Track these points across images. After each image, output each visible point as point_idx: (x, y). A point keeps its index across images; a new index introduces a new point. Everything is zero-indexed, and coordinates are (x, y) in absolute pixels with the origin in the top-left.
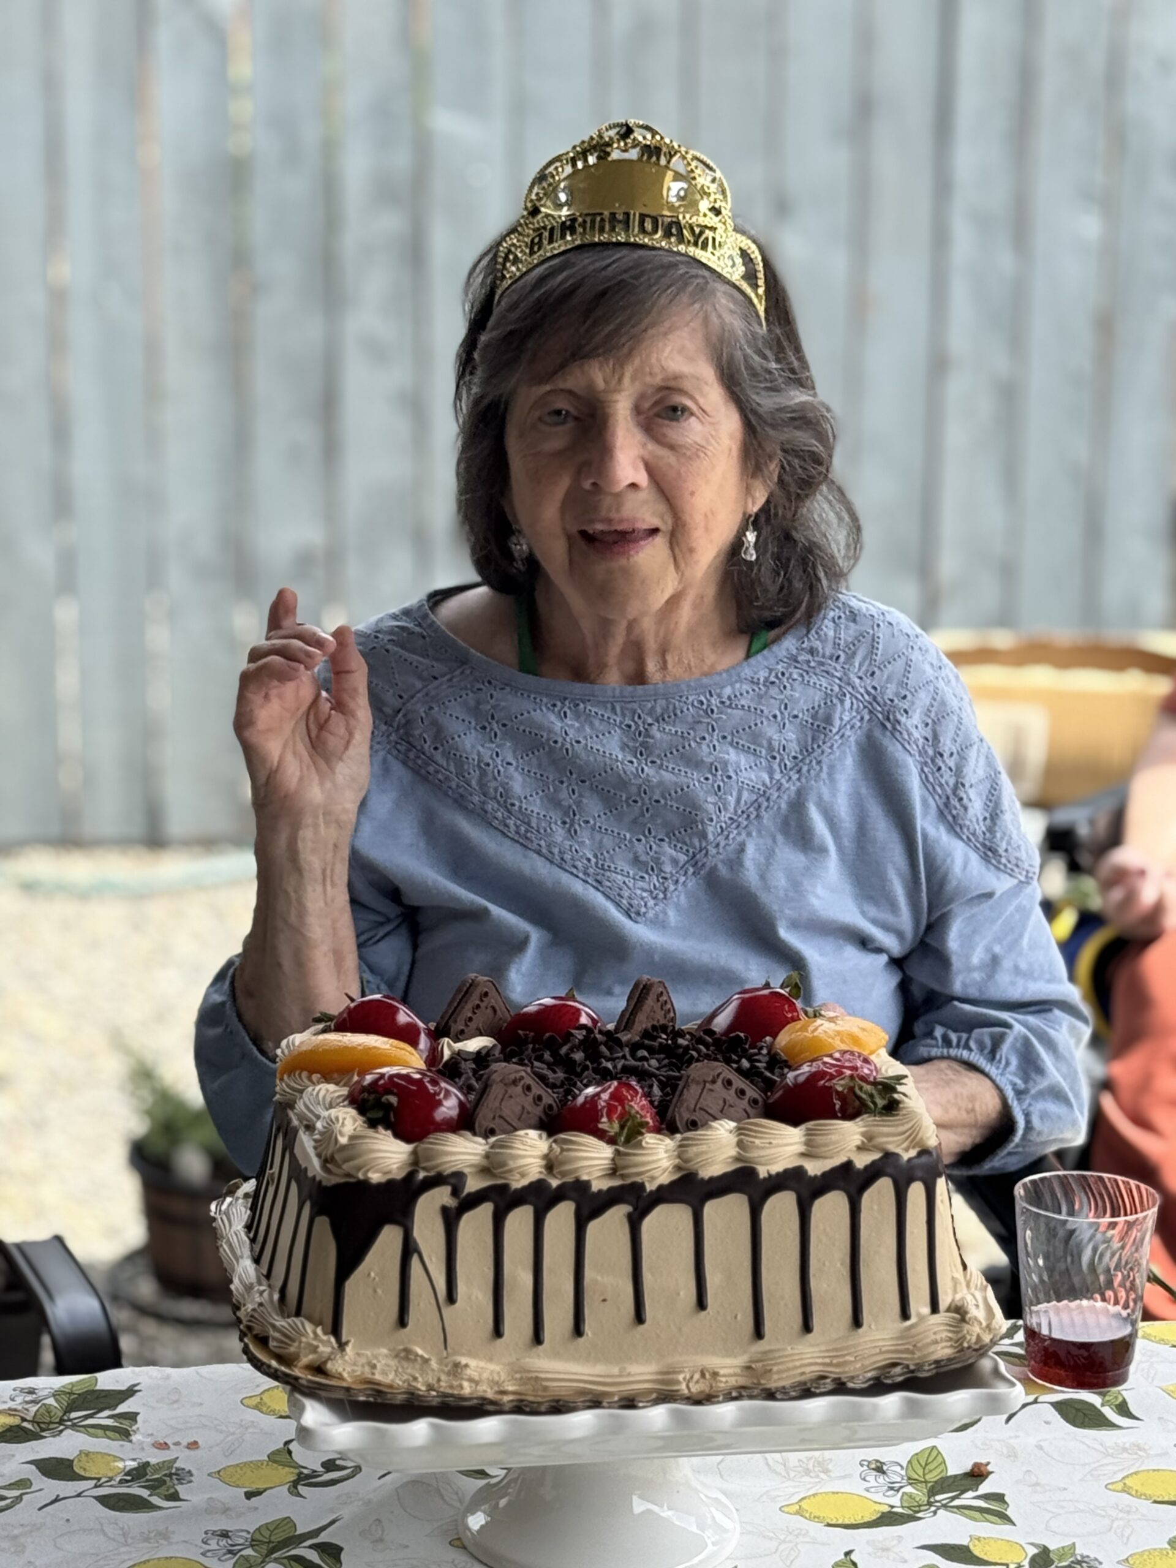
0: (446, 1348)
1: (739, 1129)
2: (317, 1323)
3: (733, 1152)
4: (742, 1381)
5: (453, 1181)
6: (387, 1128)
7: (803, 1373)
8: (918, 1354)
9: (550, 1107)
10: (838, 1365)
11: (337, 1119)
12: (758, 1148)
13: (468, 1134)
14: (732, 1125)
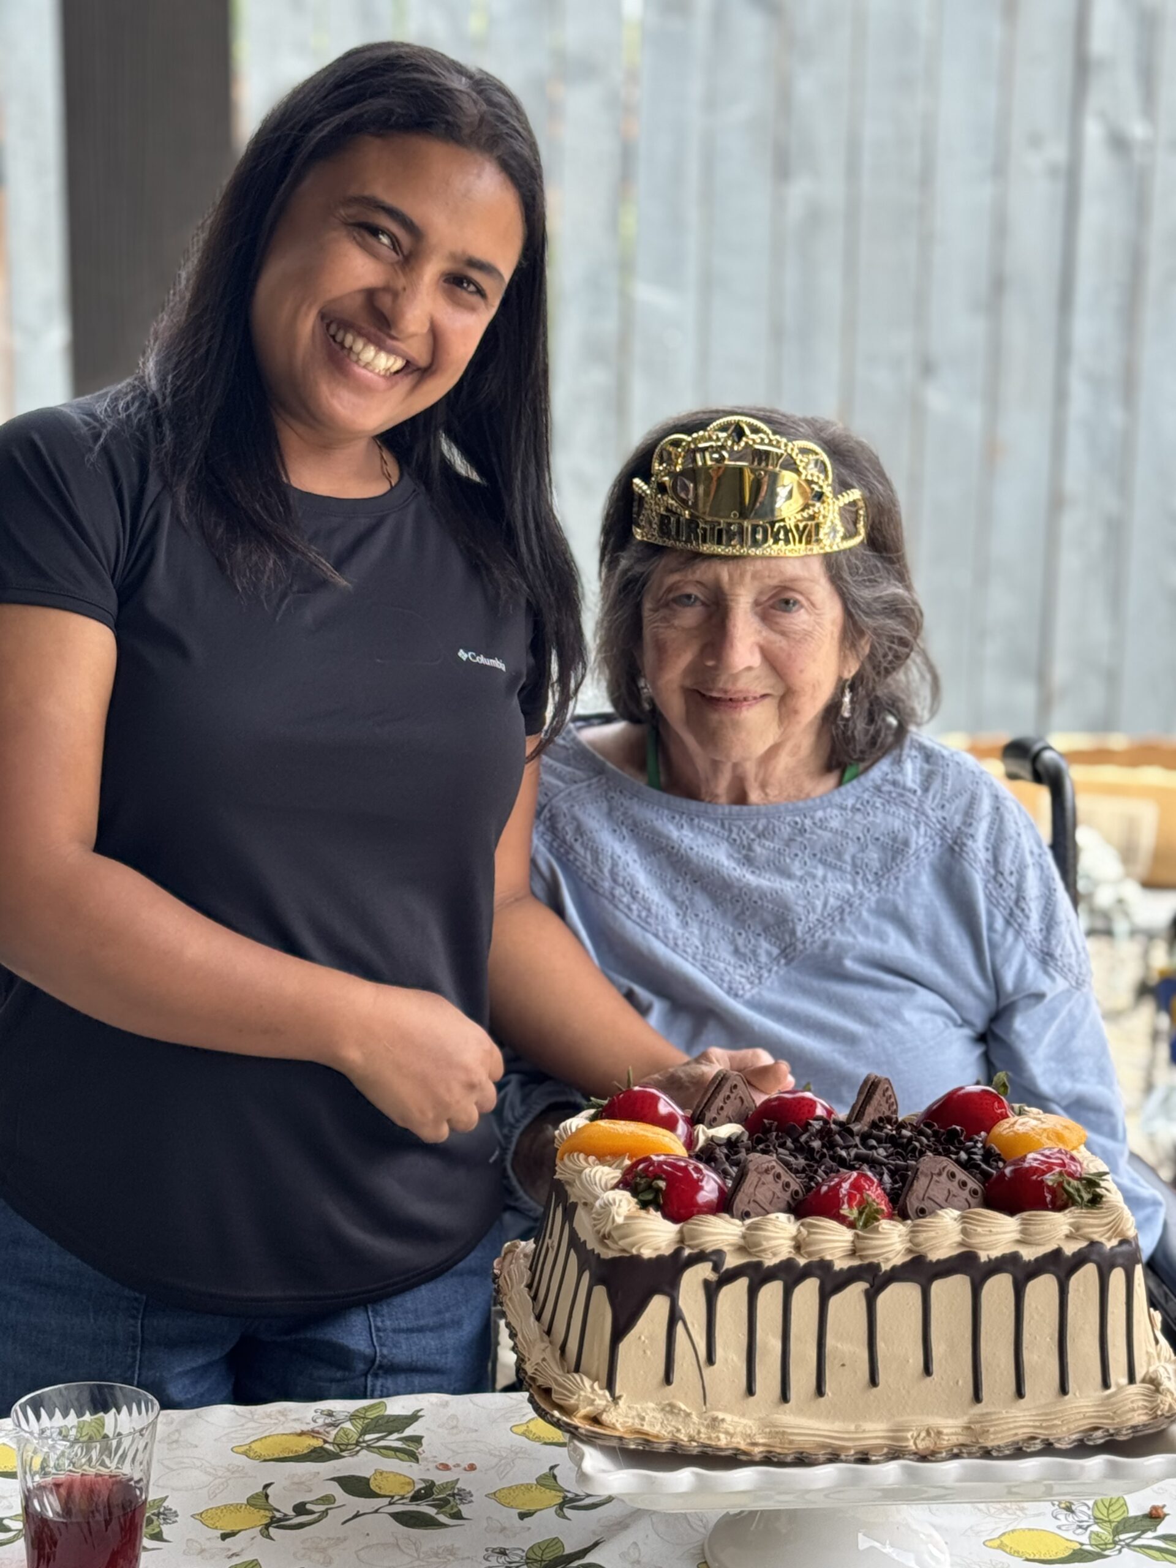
0: (705, 1403)
1: (963, 1217)
2: (595, 1379)
3: (958, 1238)
4: (962, 1439)
5: (714, 1258)
6: (657, 1210)
7: (1016, 1434)
8: (1117, 1420)
9: (797, 1192)
10: (1046, 1428)
11: (614, 1200)
12: (979, 1235)
13: (726, 1216)
14: (956, 1213)
